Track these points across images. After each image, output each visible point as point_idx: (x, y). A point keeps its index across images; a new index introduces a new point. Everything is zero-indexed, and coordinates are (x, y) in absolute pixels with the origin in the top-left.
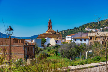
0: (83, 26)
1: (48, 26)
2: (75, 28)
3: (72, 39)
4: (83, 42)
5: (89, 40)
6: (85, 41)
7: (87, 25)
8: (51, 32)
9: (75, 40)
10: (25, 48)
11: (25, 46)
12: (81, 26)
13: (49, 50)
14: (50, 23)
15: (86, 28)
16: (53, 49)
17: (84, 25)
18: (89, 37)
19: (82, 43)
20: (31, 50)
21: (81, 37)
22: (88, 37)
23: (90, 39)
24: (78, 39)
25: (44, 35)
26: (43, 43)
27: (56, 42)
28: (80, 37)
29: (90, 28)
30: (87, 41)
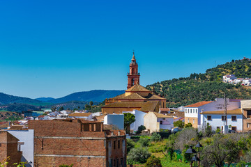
0: (216, 70)
1: (129, 76)
2: (193, 76)
3: (202, 116)
4: (230, 122)
5: (244, 118)
6: (233, 120)
7: (227, 66)
8: (138, 92)
9: (209, 118)
10: (107, 143)
11: (108, 138)
12: (210, 70)
13: (145, 144)
14: (134, 67)
15: (224, 75)
16: (154, 140)
17: (219, 66)
18: (244, 109)
19: (226, 127)
20: (119, 147)
21: (223, 110)
22: (242, 111)
23: (246, 116)
24: (217, 115)
25: (120, 101)
26: (127, 126)
27: (161, 123)
28: (220, 110)
29: (237, 76)
30: (238, 120)
